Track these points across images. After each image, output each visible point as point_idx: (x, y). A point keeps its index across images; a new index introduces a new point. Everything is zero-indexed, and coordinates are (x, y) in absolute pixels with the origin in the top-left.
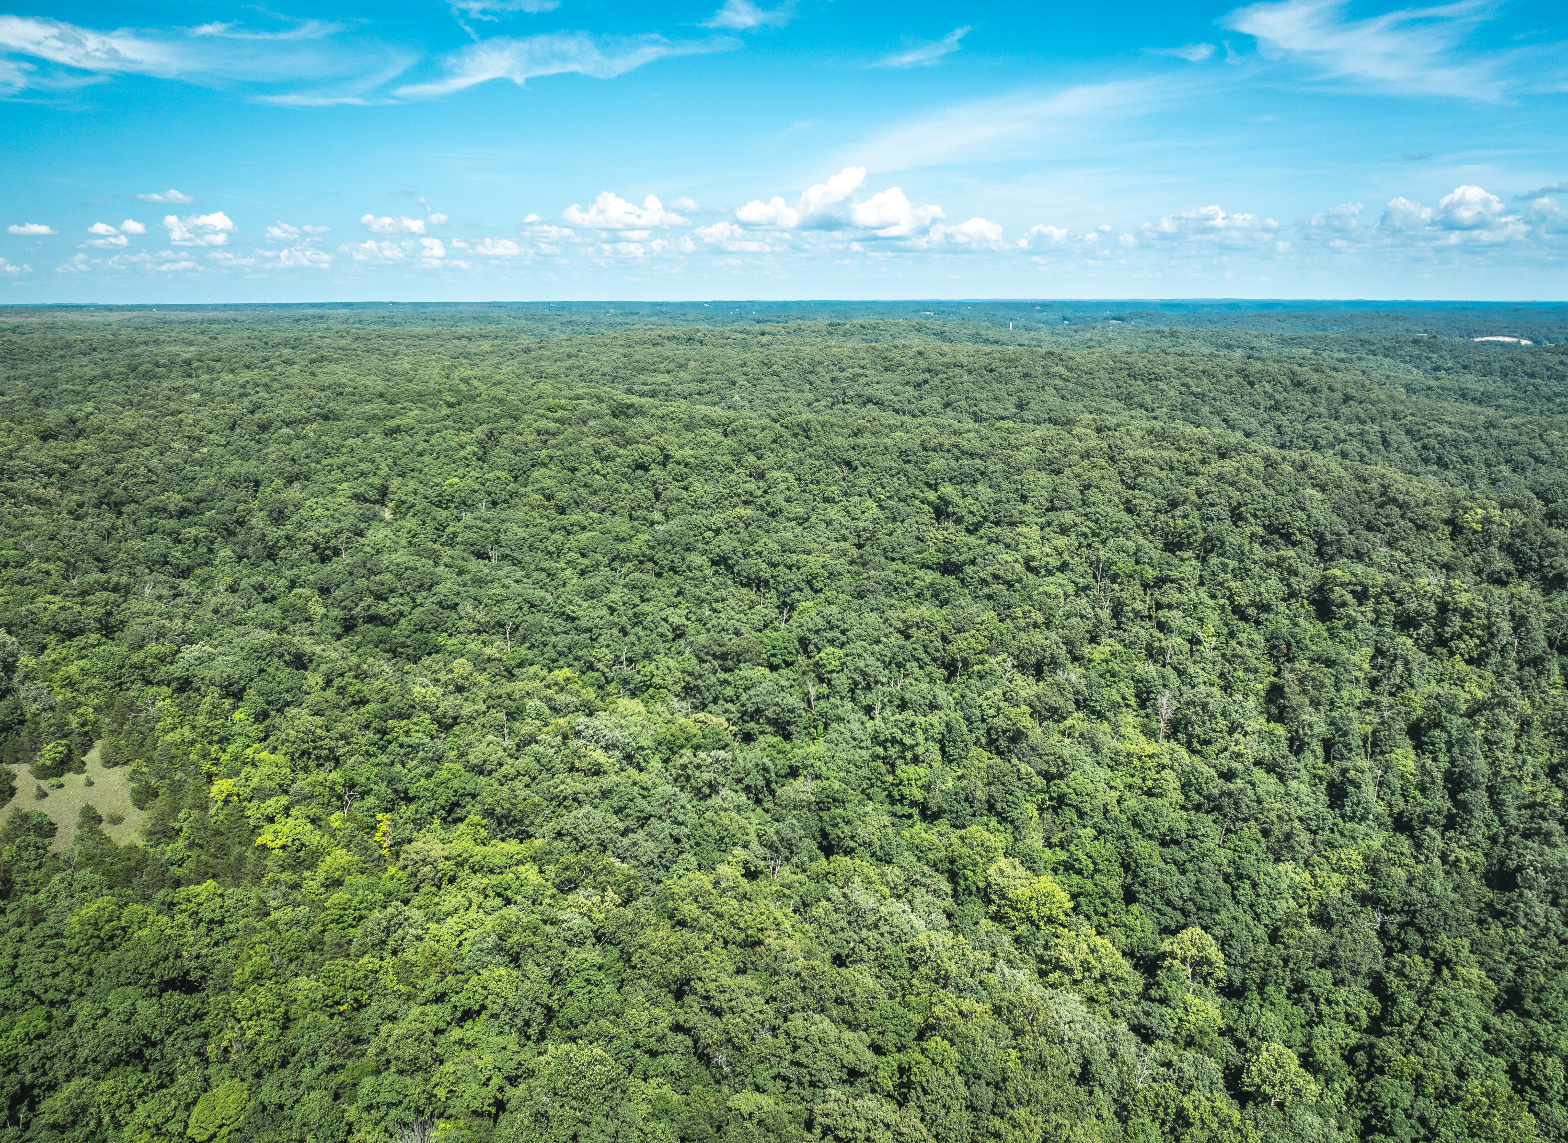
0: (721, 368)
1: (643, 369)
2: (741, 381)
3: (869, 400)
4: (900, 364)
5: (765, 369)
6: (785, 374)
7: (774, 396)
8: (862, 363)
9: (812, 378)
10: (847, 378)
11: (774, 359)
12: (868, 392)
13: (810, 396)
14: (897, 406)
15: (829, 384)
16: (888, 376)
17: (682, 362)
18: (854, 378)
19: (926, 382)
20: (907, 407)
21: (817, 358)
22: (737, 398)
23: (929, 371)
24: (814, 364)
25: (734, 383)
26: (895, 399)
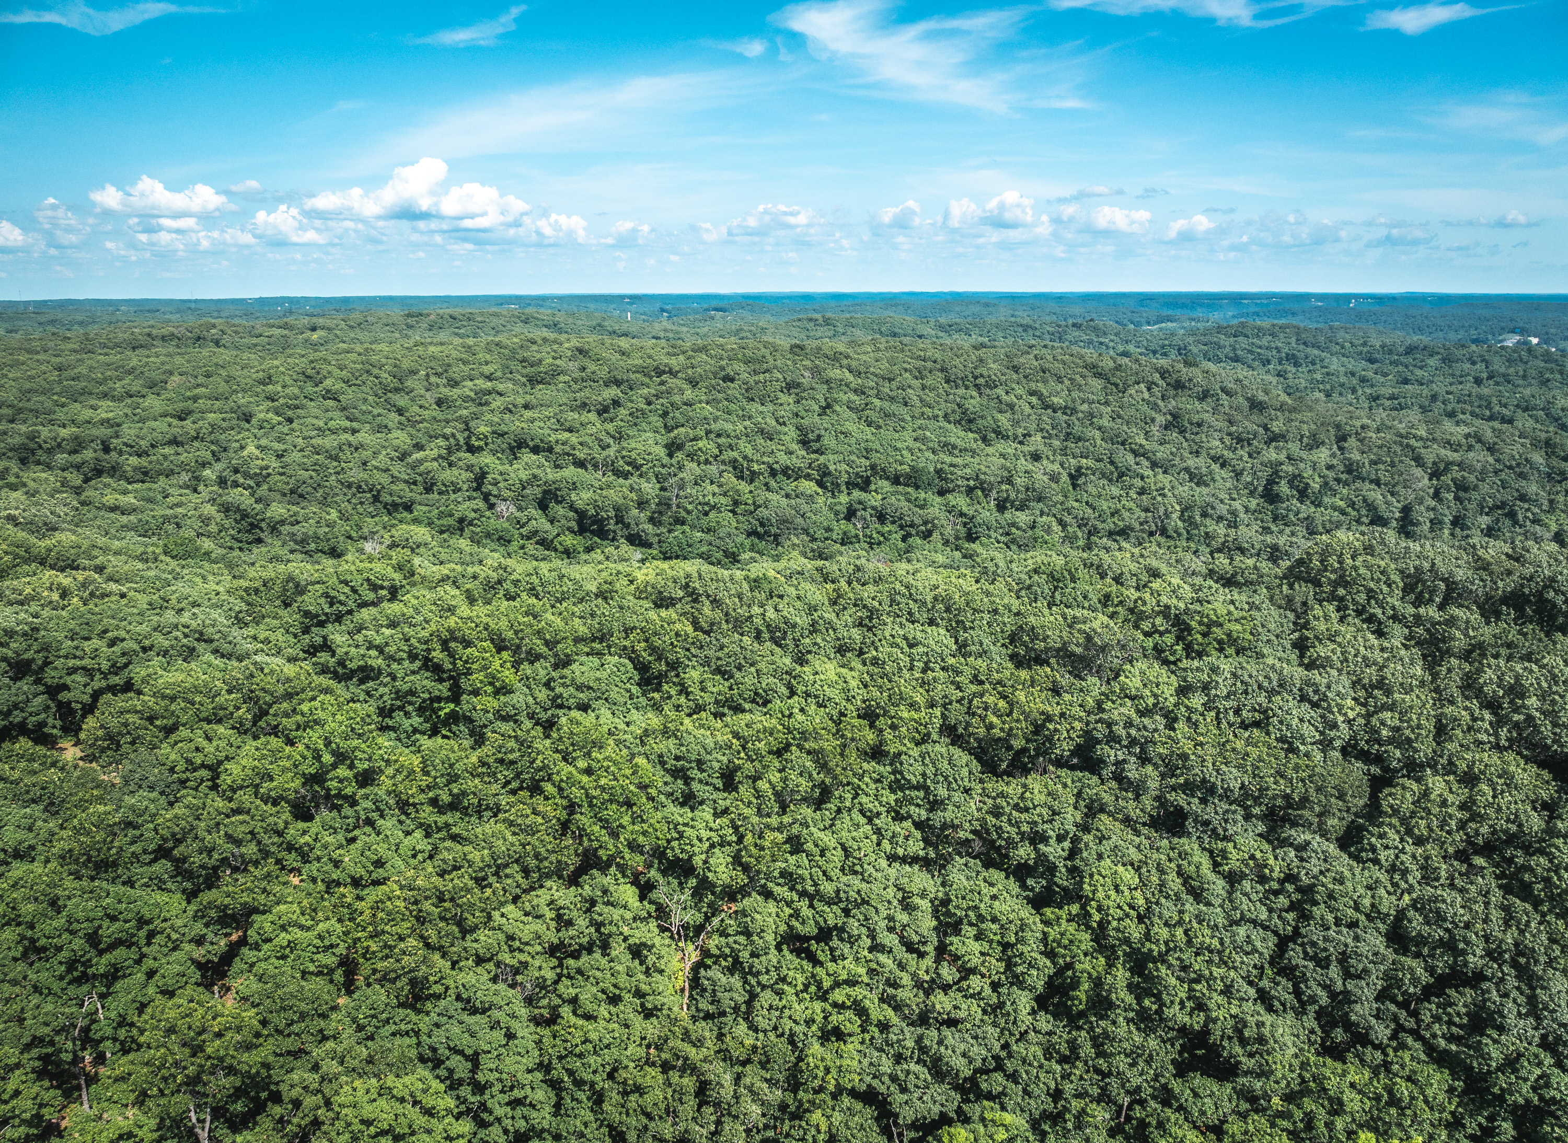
0: (223, 387)
1: (84, 392)
2: (262, 413)
3: (521, 444)
4: (556, 372)
5: (309, 388)
6: (349, 396)
7: (329, 442)
8: (487, 370)
9: (401, 400)
10: (466, 399)
11: (325, 369)
12: (515, 425)
13: (401, 438)
14: (581, 455)
15: (434, 412)
16: (542, 393)
17: (156, 376)
18: (481, 399)
19: (616, 403)
20: (600, 455)
21: (406, 364)
22: (251, 449)
23: (618, 383)
24: (400, 376)
25: (248, 418)
26: (574, 439)
